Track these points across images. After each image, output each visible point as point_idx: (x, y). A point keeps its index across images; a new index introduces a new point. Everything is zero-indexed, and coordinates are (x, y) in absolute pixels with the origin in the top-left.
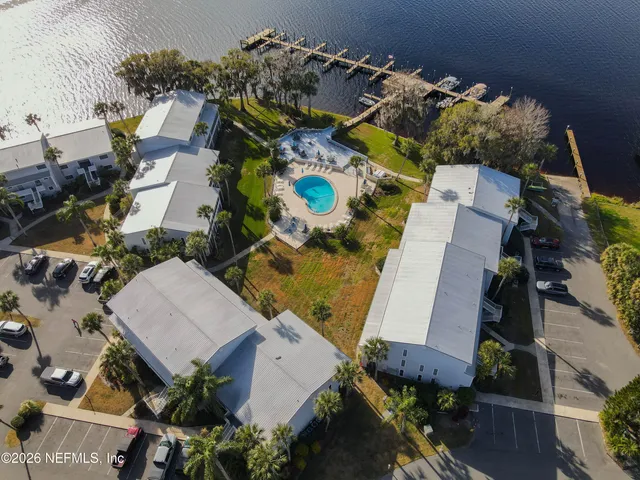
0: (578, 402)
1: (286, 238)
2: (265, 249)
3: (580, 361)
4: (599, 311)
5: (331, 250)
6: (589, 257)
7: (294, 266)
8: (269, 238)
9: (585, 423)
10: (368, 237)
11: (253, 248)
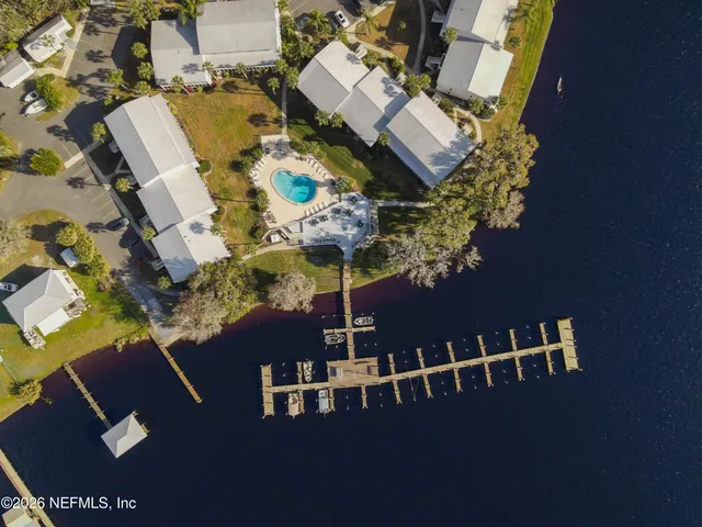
0: (76, 166)
1: (275, 138)
2: (277, 121)
3: (88, 190)
4: (96, 232)
5: (245, 153)
6: (120, 271)
7: (252, 126)
8: (284, 130)
9: (68, 158)
10: (232, 180)
11: (284, 115)
